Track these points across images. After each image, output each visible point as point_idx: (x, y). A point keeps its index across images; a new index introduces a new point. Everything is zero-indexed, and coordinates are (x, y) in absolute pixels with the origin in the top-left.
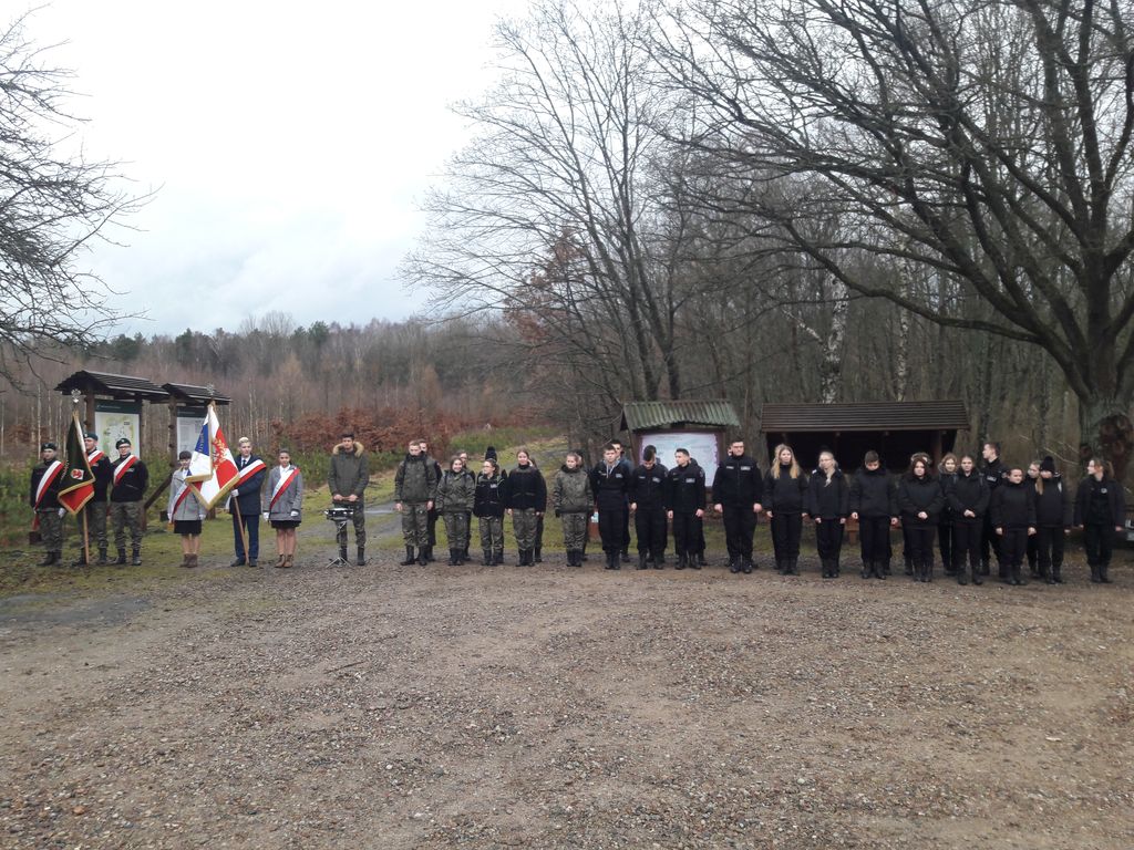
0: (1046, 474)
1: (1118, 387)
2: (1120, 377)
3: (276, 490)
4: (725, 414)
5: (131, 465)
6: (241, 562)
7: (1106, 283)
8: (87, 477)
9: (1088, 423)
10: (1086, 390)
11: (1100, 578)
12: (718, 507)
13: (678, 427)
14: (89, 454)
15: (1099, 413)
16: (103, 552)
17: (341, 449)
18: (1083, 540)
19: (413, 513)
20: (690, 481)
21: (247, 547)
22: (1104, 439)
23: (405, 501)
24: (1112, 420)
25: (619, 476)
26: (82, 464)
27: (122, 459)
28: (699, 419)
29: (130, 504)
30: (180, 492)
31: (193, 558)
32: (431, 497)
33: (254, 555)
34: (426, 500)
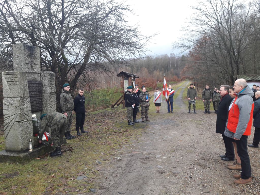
6: (169, 112)
17: (190, 87)
23: (205, 99)
28: (256, 79)
30: (157, 97)
31: (159, 111)
32: (211, 98)
33: (172, 110)
34: (210, 99)
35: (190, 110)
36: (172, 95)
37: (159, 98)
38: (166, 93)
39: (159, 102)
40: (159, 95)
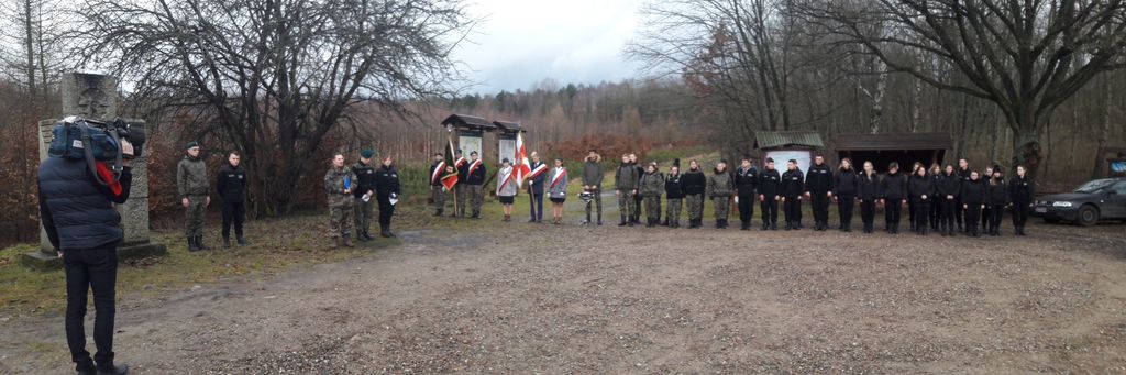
0: (998, 174)
1: (1035, 126)
2: (1036, 120)
3: (554, 180)
4: (815, 140)
5: (478, 165)
6: (533, 220)
7: (1031, 66)
8: (454, 171)
9: (1018, 146)
10: (1018, 127)
11: (1020, 233)
12: (808, 193)
13: (788, 147)
14: (457, 159)
15: (1024, 141)
16: (463, 211)
17: (589, 159)
18: (1012, 211)
19: (625, 197)
20: (795, 179)
21: (536, 212)
22: (1026, 156)
23: (621, 189)
24: (1030, 145)
25: (750, 175)
26: (452, 165)
27: (473, 162)
28: (801, 142)
29: (476, 186)
30: (504, 181)
31: (509, 216)
32: (636, 186)
33: (540, 217)
34: (632, 189)
35: (589, 218)
36: (539, 179)
37: (508, 183)
38: (519, 171)
39: (509, 194)
40: (508, 175)
